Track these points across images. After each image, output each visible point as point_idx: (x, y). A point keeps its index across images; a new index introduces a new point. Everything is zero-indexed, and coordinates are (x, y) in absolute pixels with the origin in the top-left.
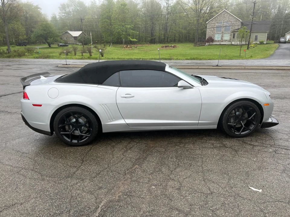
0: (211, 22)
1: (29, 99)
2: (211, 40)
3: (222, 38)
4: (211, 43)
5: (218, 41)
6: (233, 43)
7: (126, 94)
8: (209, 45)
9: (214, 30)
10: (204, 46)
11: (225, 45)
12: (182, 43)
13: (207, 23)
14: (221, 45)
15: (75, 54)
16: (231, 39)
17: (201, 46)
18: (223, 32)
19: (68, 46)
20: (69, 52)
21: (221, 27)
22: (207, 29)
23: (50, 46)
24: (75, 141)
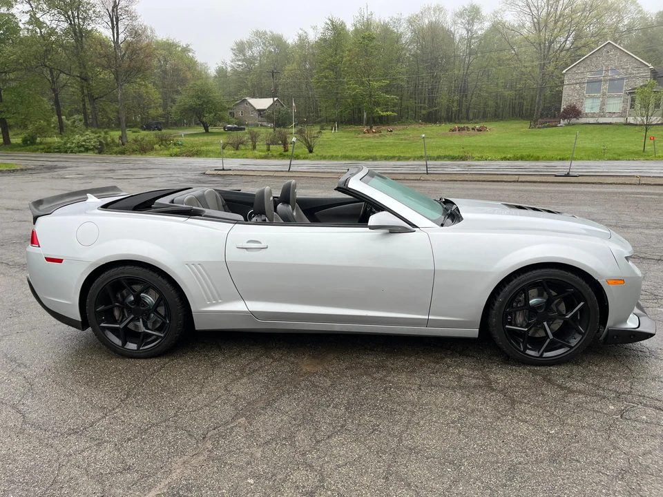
0: (574, 69)
1: (39, 247)
2: (574, 112)
3: (601, 109)
4: (574, 120)
5: (593, 115)
6: (631, 120)
7: (250, 242)
8: (569, 124)
9: (583, 88)
10: (556, 126)
11: (610, 124)
12: (502, 120)
13: (564, 72)
14: (598, 124)
15: (254, 147)
16: (624, 111)
17: (549, 126)
18: (604, 94)
19: (244, 129)
20: (242, 143)
21: (601, 81)
22: (565, 87)
23: (207, 131)
24: (132, 346)
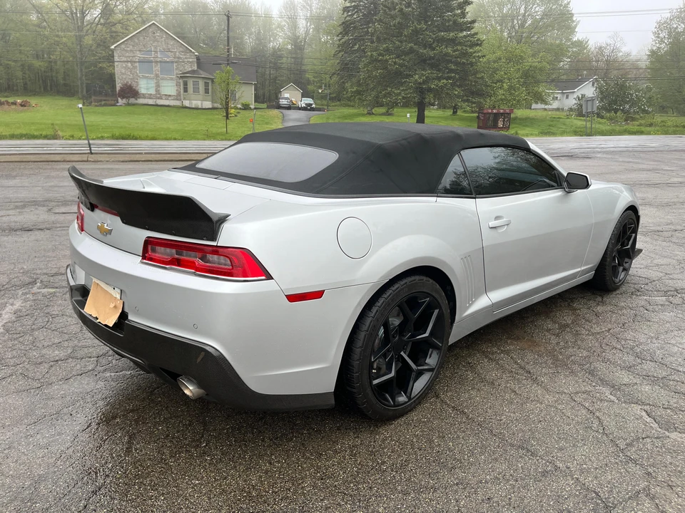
0: (123, 46)
1: (269, 277)
2: (130, 92)
3: (157, 91)
4: (132, 100)
5: (150, 97)
6: (187, 103)
8: (128, 104)
9: (135, 67)
10: (115, 105)
11: (168, 106)
13: (113, 47)
14: (157, 105)
16: (179, 94)
17: (101, 105)
18: (157, 76)
21: (151, 62)
22: (116, 64)
